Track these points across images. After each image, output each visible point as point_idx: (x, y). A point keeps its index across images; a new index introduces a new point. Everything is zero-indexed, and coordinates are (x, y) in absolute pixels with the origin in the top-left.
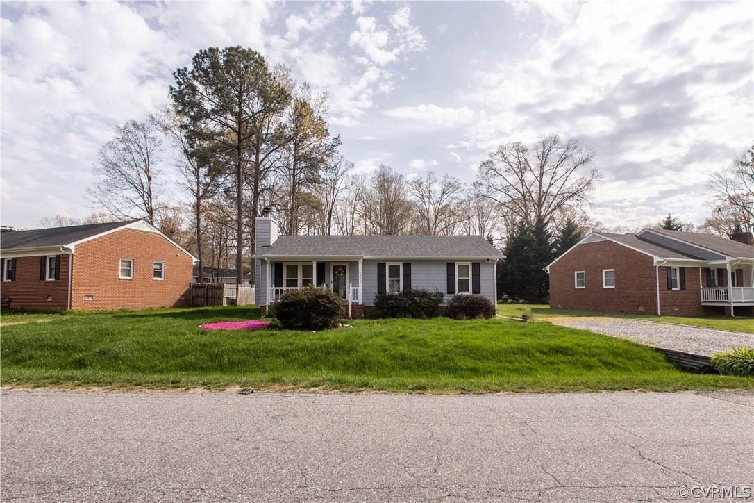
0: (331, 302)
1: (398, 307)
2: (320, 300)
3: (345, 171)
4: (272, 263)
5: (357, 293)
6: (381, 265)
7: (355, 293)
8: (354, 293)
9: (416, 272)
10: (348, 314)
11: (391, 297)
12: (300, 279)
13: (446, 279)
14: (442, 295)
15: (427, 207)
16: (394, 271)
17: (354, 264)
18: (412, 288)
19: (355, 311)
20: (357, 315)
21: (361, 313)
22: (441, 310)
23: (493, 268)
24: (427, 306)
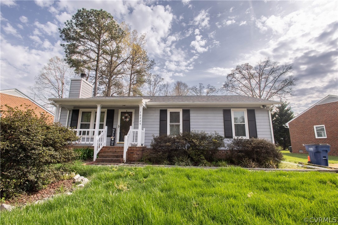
5: (137, 136)
6: (163, 111)
7: (135, 135)
10: (122, 156)
12: (92, 124)
14: (220, 138)
16: (175, 117)
18: (191, 130)
19: (133, 153)
20: (135, 158)
21: (139, 155)
22: (221, 154)
23: (268, 114)
24: (207, 150)
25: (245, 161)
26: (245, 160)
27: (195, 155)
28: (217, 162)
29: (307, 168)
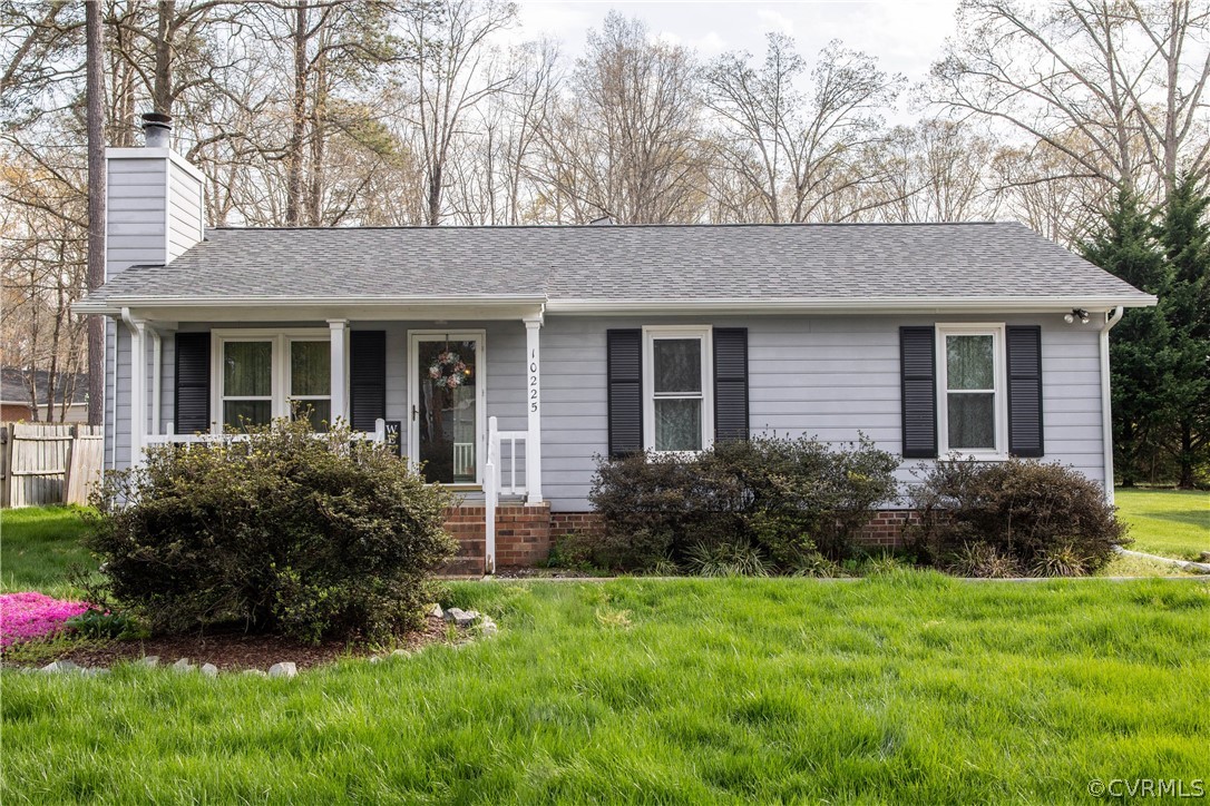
0: (379, 510)
1: (698, 517)
2: (323, 499)
3: (484, 32)
4: (156, 331)
5: (521, 458)
6: (622, 338)
7: (513, 456)
8: (505, 458)
9: (766, 361)
10: (478, 549)
11: (668, 475)
12: (281, 403)
13: (896, 393)
14: (885, 464)
15: (770, 155)
16: (678, 363)
17: (507, 332)
18: (756, 433)
19: (511, 533)
20: (519, 554)
21: (539, 543)
22: (885, 528)
23: (1095, 347)
24: (826, 514)
25: (970, 554)
26: (970, 548)
27: (780, 533)
28: (863, 559)
29: (1197, 572)
